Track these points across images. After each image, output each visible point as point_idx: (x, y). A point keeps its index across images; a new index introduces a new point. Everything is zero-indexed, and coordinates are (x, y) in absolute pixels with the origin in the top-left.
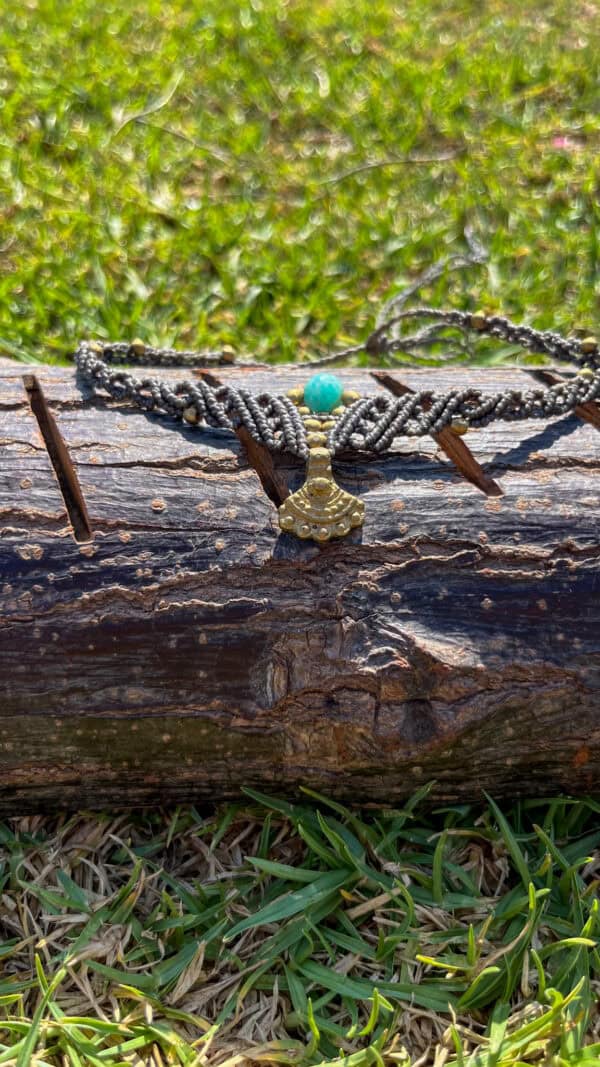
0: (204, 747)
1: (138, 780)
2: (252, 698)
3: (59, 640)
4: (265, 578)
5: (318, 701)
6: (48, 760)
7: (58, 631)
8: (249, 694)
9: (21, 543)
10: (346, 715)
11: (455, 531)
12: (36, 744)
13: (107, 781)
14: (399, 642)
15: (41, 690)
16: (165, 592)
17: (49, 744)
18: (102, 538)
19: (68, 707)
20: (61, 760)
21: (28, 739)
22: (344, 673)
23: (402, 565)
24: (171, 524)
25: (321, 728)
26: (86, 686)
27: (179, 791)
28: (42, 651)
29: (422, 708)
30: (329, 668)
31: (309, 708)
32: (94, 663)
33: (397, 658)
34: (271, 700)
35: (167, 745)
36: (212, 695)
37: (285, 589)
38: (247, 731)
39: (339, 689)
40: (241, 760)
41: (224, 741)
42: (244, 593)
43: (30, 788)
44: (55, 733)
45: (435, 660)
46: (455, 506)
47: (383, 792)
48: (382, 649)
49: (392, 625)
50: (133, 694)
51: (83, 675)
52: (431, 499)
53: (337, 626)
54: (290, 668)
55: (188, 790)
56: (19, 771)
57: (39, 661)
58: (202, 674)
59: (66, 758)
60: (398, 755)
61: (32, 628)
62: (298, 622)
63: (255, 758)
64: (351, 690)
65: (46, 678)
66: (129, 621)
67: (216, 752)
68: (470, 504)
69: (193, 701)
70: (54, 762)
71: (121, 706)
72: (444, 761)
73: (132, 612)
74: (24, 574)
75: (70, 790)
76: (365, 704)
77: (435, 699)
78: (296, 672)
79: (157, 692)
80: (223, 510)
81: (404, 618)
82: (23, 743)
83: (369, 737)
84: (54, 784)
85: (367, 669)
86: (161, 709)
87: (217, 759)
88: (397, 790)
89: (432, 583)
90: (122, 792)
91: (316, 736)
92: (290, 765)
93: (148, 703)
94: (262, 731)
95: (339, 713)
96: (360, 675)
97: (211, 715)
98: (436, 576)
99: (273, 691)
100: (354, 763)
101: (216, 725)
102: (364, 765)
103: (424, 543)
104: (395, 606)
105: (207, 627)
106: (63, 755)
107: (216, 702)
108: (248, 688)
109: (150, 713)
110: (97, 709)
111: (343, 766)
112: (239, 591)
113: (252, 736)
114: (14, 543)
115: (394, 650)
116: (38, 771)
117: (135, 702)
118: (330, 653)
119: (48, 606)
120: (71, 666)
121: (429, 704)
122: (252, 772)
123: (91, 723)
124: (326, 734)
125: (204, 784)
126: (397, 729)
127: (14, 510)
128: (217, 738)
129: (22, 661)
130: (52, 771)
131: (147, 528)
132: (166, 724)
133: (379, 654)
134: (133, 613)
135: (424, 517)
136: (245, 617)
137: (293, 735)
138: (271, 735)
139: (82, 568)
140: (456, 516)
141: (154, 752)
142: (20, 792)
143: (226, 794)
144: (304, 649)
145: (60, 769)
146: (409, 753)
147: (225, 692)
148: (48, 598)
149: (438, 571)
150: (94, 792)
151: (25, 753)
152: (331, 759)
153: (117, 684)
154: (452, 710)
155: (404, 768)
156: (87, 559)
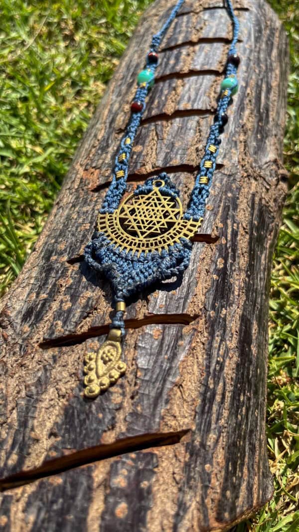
26: (260, 276)
28: (251, 282)
50: (263, 261)
57: (253, 286)
58: (262, 233)
65: (257, 288)
66: (249, 243)
74: (228, 271)
79: (263, 253)
105: (254, 218)
120: (255, 276)
147: (267, 231)
153: (260, 265)
156: (226, 244)
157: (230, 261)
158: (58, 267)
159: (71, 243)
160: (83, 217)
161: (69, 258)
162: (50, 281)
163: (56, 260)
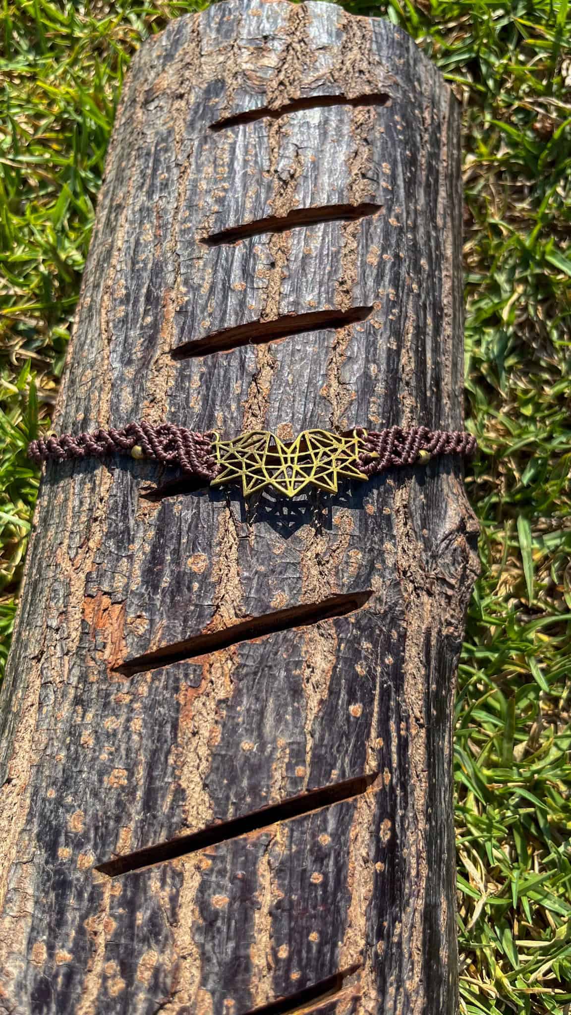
3: (431, 808)
9: (379, 840)
26: (444, 788)
28: (433, 823)
57: (437, 827)
65: (441, 822)
66: (426, 745)
74: (398, 837)
79: (446, 732)
80: (364, 653)
105: (431, 682)
120: (438, 800)
129: (436, 841)
139: (397, 784)
153: (444, 763)
156: (391, 780)
157: (400, 812)
158: (78, 879)
159: (95, 817)
160: (108, 747)
161: (99, 860)
162: (69, 916)
163: (73, 861)
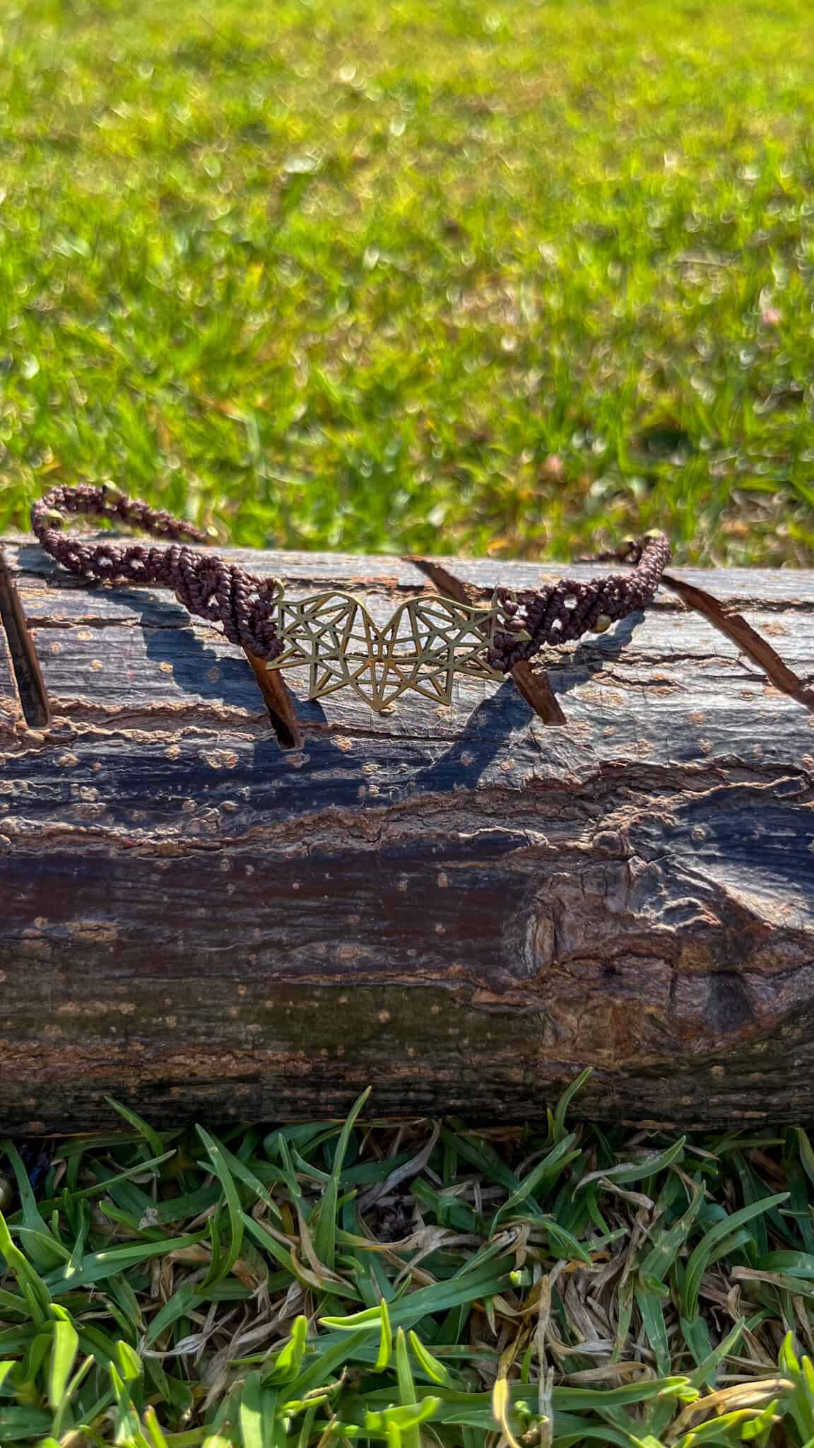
0: (434, 1031)
1: (337, 1077)
2: (505, 964)
3: (253, 875)
4: (523, 805)
5: (593, 969)
6: (221, 1044)
7: (254, 862)
8: (500, 957)
9: (209, 748)
10: (632, 989)
11: (773, 752)
12: (208, 1019)
13: (297, 1077)
14: (705, 891)
15: (224, 943)
16: (395, 816)
17: (227, 1019)
18: (313, 744)
19: (259, 967)
20: (239, 1044)
21: (198, 1012)
22: (631, 931)
23: (706, 793)
24: (403, 730)
25: (595, 1007)
26: (285, 938)
27: (390, 1096)
28: (231, 888)
29: (731, 982)
30: (609, 924)
31: (580, 978)
32: (298, 907)
33: (703, 913)
34: (530, 966)
35: (385, 1027)
36: (451, 957)
37: (550, 819)
38: (492, 1010)
39: (624, 953)
40: (482, 1051)
41: (461, 1023)
42: (500, 821)
43: (190, 1084)
44: (236, 1004)
45: (753, 917)
46: (771, 721)
47: (666, 1104)
48: (683, 901)
49: (695, 869)
50: (348, 952)
51: (281, 923)
52: (739, 712)
53: (623, 868)
54: (558, 924)
55: (402, 1095)
56: (181, 1059)
57: (224, 903)
58: (439, 928)
59: (247, 1042)
60: (699, 1046)
61: (219, 857)
62: (569, 861)
63: (499, 1048)
64: (638, 955)
65: (232, 925)
66: (347, 853)
67: (448, 1038)
68: (790, 720)
69: (424, 965)
70: (230, 1046)
71: (329, 968)
72: (755, 1059)
73: (350, 841)
74: (212, 787)
75: (245, 1090)
76: (659, 973)
77: (747, 970)
78: (565, 929)
79: (377, 950)
81: (710, 860)
82: (190, 1017)
83: (662, 1019)
84: (224, 1080)
85: (662, 926)
86: (381, 974)
87: (449, 1050)
88: (686, 1100)
89: (745, 817)
90: (312, 1096)
91: (587, 1018)
92: (546, 1060)
93: (365, 966)
94: (512, 1010)
95: (621, 987)
96: (652, 935)
97: (448, 986)
98: (750, 809)
99: (534, 954)
100: (634, 1059)
101: (453, 1000)
102: (648, 1060)
103: (735, 765)
104: (696, 845)
105: (450, 864)
106: (243, 1036)
107: (456, 967)
108: (498, 949)
109: (367, 980)
110: (296, 972)
111: (621, 1063)
112: (490, 820)
113: (499, 1016)
114: (200, 747)
115: (699, 903)
116: (206, 1059)
117: (348, 964)
118: (612, 905)
119: (242, 829)
120: (267, 910)
121: (740, 977)
122: (492, 1070)
123: (285, 991)
124: (602, 1016)
125: (424, 1087)
126: (700, 1009)
127: (199, 705)
128: (452, 1019)
129: (201, 901)
130: (224, 1059)
131: (371, 734)
132: (387, 996)
133: (680, 907)
134: (353, 843)
135: (732, 734)
136: (500, 852)
137: (556, 1017)
138: (525, 1016)
139: (287, 781)
140: (773, 734)
141: (365, 1036)
142: (175, 1090)
143: (452, 1102)
144: (577, 899)
145: (236, 1058)
146: (713, 1045)
147: (467, 954)
148: (243, 819)
149: (752, 803)
150: (273, 1094)
151: (191, 1032)
152: (605, 1052)
153: (325, 938)
154: (772, 985)
155: (700, 1068)
156: (294, 770)
157: (245, 790)
